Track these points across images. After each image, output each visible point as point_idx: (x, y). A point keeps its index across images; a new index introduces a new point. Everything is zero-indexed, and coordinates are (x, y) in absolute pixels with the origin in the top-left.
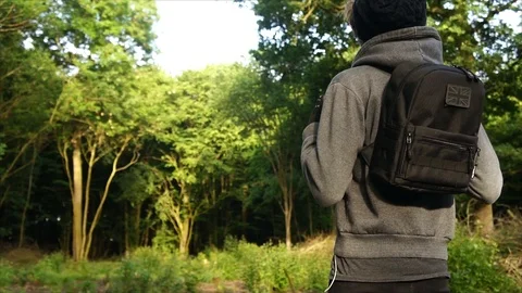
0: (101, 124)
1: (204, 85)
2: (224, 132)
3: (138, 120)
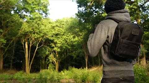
0: (33, 35)
1: (62, 24)
2: (68, 37)
3: (43, 34)
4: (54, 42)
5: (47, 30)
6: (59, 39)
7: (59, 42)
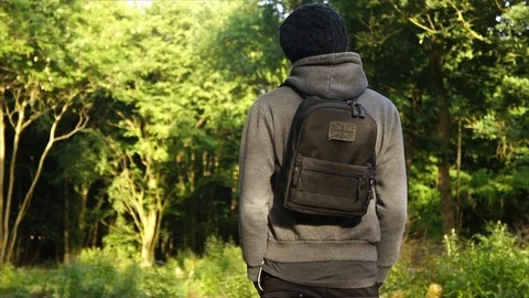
0: (33, 72)
1: (181, 22)
2: (208, 89)
3: (86, 70)
4: (137, 115)
5: (106, 54)
6: (162, 98)
7: (160, 116)
